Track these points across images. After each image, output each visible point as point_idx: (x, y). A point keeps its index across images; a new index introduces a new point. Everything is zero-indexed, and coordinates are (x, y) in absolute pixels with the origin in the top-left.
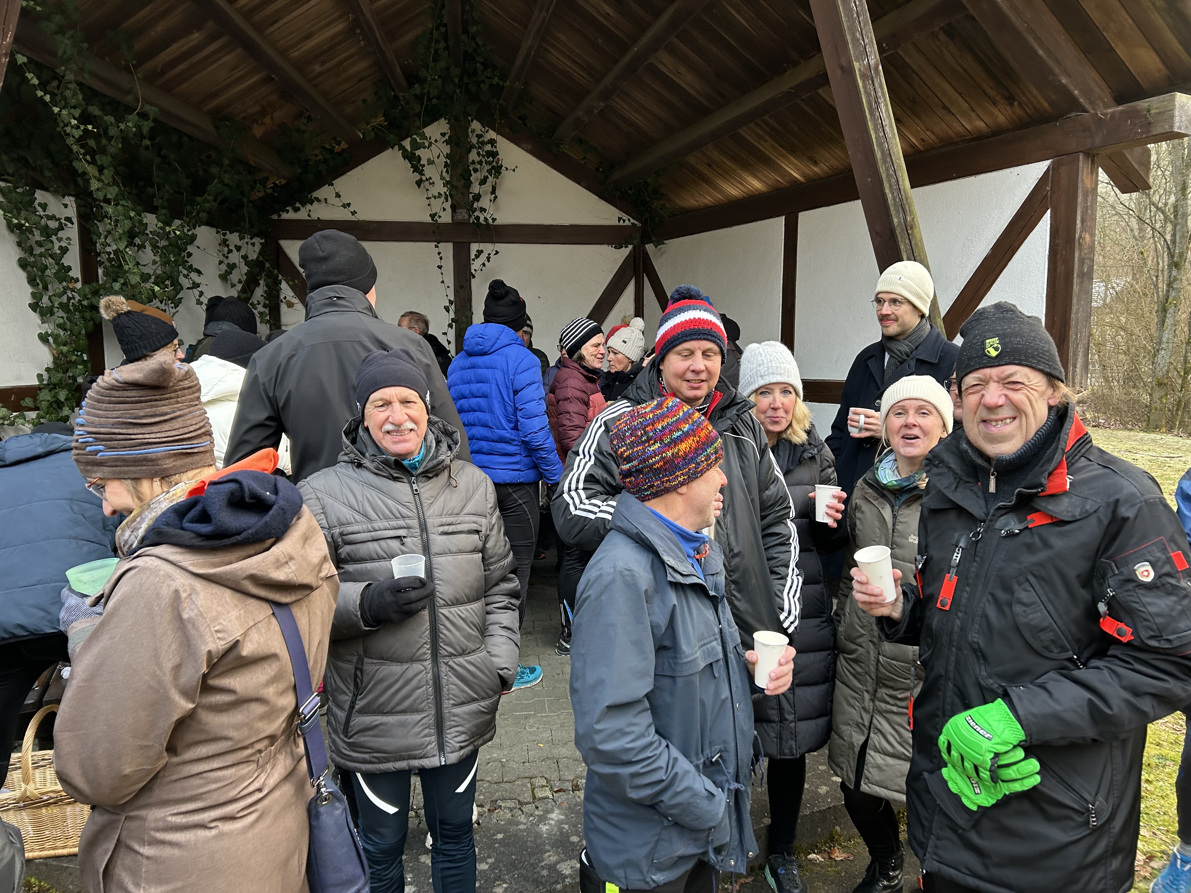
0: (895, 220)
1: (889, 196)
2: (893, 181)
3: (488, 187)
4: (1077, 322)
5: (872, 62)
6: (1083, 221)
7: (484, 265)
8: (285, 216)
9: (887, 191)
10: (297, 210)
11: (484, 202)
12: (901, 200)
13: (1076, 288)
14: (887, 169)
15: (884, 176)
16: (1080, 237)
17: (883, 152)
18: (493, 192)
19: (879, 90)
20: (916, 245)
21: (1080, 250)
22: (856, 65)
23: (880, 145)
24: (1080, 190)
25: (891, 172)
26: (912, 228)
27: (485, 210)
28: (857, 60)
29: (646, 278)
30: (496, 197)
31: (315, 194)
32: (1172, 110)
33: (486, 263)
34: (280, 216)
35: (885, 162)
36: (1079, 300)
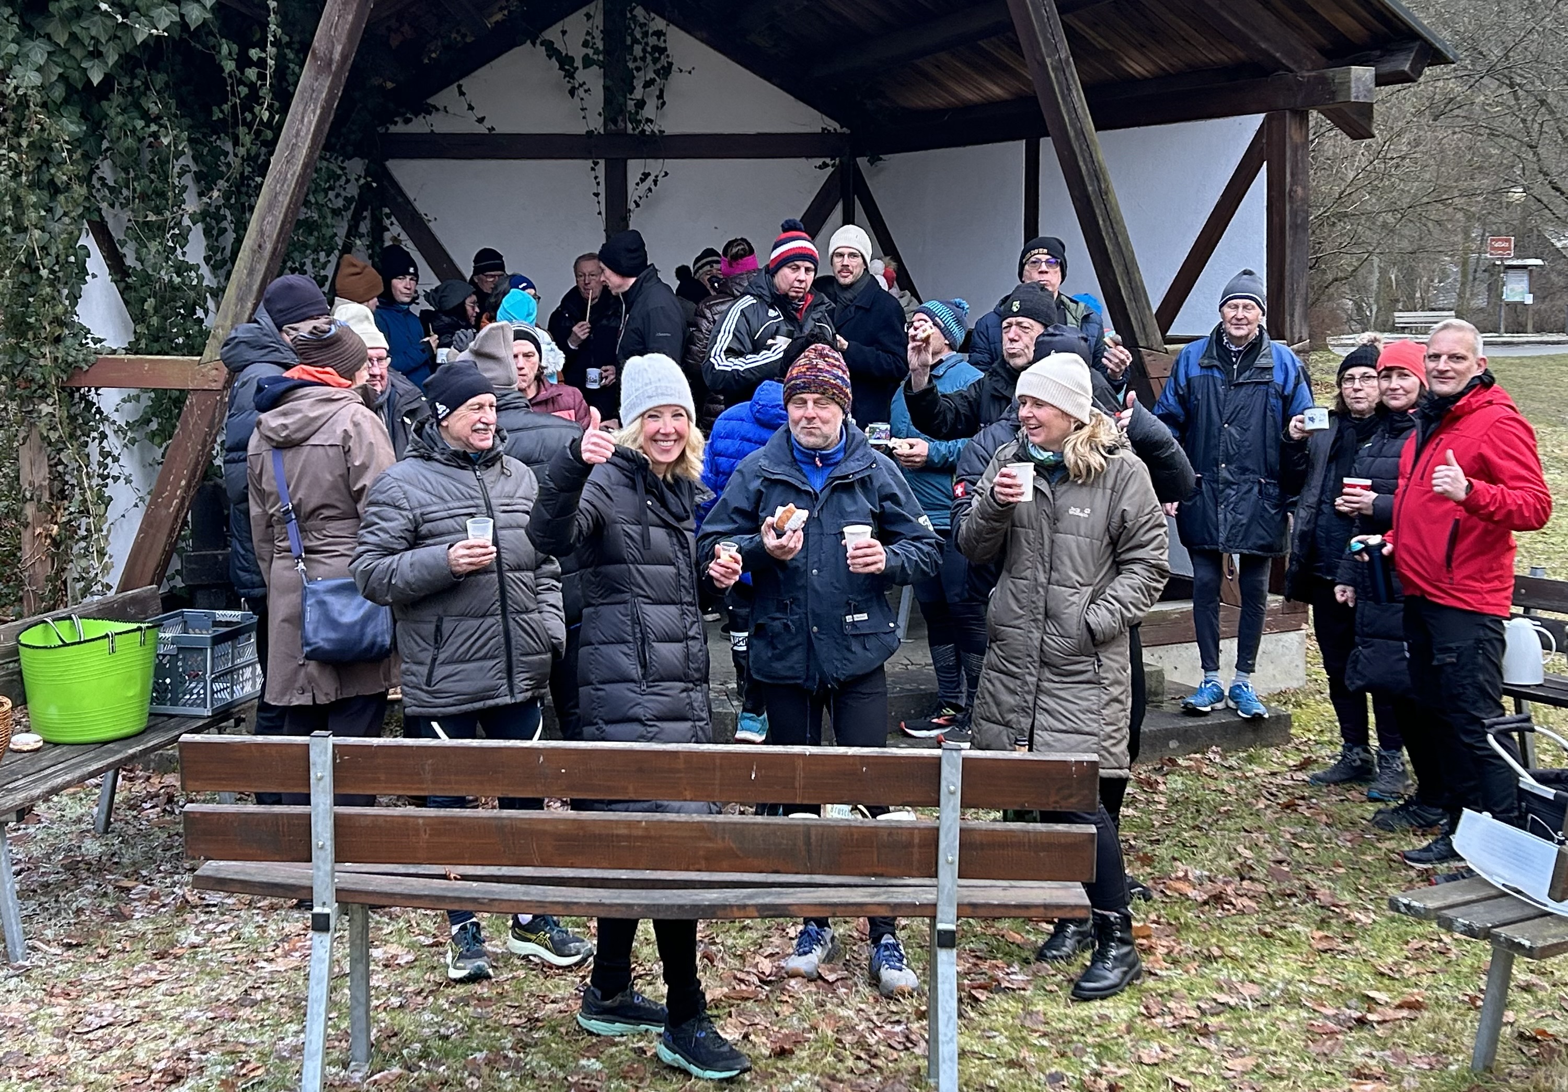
0: (1090, 188)
1: (1083, 168)
2: (1087, 155)
3: (654, 90)
4: (1292, 273)
5: (1063, 57)
6: (1292, 175)
7: (650, 190)
8: (393, 129)
9: (1081, 164)
10: (407, 121)
11: (649, 111)
12: (1095, 171)
13: (1288, 239)
14: (1081, 146)
15: (1077, 151)
16: (1291, 190)
17: (1075, 131)
18: (660, 96)
19: (1070, 78)
20: (1112, 209)
21: (1292, 202)
22: (1048, 61)
23: (1073, 125)
24: (1288, 146)
25: (1084, 147)
26: (1106, 194)
27: (651, 121)
28: (1049, 56)
29: (857, 202)
30: (664, 104)
31: (430, 101)
32: (1349, 82)
33: (653, 187)
34: (387, 129)
35: (1077, 139)
36: (1292, 253)
